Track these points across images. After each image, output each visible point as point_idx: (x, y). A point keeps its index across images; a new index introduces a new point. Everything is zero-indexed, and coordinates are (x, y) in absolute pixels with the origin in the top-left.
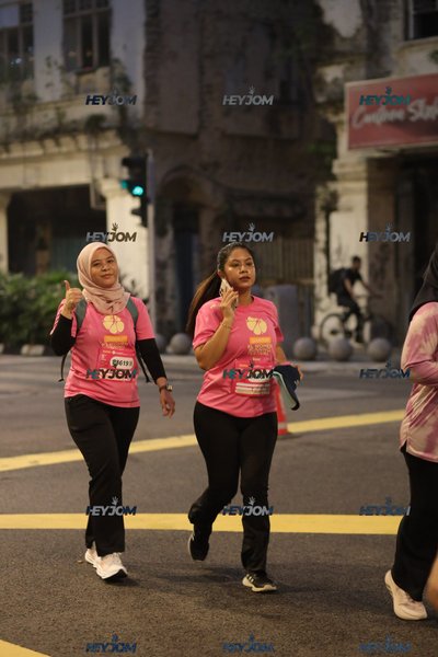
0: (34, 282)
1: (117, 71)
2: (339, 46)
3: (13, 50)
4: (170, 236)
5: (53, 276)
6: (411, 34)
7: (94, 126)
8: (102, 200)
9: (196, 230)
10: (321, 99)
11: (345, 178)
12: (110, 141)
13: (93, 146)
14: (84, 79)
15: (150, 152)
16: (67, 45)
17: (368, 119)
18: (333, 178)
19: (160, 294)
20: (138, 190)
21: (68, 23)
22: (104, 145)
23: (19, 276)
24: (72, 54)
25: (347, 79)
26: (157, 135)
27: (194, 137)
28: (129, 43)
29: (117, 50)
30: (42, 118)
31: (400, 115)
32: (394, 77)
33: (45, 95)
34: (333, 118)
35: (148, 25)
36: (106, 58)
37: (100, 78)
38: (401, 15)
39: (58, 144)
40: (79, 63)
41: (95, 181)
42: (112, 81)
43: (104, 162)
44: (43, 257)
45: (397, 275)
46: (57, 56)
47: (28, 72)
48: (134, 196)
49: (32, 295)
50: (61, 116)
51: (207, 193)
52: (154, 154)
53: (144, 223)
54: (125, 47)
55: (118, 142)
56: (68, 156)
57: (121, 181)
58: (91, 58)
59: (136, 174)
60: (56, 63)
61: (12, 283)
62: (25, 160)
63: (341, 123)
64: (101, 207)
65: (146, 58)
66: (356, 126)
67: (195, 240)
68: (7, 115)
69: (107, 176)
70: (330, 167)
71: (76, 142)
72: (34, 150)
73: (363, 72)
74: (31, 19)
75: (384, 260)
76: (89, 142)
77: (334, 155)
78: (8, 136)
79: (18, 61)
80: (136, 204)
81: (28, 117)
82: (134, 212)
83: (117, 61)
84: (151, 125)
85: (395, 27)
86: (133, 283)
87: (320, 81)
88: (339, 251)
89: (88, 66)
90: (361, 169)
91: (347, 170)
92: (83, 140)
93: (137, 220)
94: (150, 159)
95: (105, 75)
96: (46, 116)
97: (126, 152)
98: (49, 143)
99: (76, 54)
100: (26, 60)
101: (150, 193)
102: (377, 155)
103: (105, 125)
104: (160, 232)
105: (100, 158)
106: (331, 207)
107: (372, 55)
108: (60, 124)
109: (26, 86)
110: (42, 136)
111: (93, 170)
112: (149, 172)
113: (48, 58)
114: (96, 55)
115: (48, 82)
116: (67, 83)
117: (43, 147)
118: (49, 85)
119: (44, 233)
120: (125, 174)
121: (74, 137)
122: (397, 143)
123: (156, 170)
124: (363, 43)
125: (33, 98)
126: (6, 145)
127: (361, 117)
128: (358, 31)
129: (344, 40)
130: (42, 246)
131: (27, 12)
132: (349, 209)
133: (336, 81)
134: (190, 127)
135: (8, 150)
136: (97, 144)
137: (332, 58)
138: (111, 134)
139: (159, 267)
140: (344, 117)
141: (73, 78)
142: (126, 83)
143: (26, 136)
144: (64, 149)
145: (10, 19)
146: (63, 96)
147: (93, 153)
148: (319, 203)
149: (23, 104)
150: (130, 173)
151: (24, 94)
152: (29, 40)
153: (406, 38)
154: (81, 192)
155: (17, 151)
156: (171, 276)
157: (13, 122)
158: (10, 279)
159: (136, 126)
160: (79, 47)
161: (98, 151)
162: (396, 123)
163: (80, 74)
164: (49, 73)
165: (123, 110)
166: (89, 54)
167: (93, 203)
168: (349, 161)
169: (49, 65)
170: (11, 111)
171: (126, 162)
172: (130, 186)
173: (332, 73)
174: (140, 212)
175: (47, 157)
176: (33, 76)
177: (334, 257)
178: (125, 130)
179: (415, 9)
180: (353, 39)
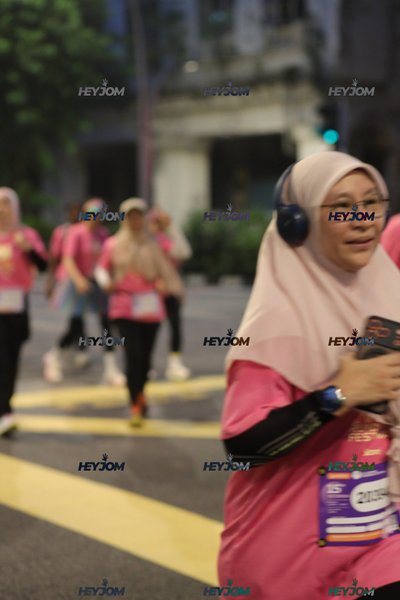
7: (290, 78)
8: (294, 146)
12: (304, 91)
30: (241, 70)
33: (245, 47)
37: (296, 31)
44: (240, 197)
47: (226, 28)
50: (258, 67)
69: (302, 121)
72: (233, 100)
79: (218, 17)
92: (280, 91)
103: (299, 75)
115: (247, 36)
121: (271, 88)
123: (347, 117)
125: (233, 50)
146: (261, 49)
147: (290, 103)
149: (224, 56)
155: (219, 100)
175: (246, 106)
178: (320, 80)
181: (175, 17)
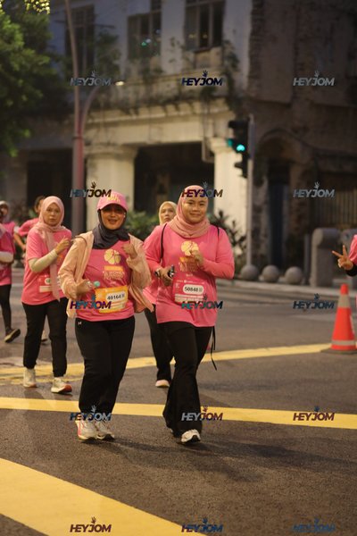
0: (154, 219)
1: (228, 51)
3: (145, 32)
4: (265, 185)
7: (207, 95)
8: (212, 155)
9: (287, 182)
12: (219, 107)
13: (206, 111)
14: (201, 56)
15: (252, 116)
16: (188, 29)
19: (255, 232)
20: (241, 148)
21: (189, 11)
22: (215, 110)
23: (142, 214)
24: (191, 36)
26: (257, 103)
27: (288, 106)
28: (238, 27)
29: (228, 34)
30: (166, 88)
33: (169, 69)
35: (254, 13)
36: (219, 40)
37: (213, 55)
39: (177, 109)
40: (197, 43)
41: (206, 139)
42: (223, 59)
43: (214, 124)
46: (180, 39)
47: (155, 50)
48: (237, 152)
50: (180, 86)
51: (297, 152)
52: (255, 119)
53: (245, 175)
54: (234, 31)
55: (226, 108)
56: (185, 118)
57: (227, 140)
58: (207, 40)
59: (239, 135)
60: (178, 43)
61: (136, 219)
62: (151, 121)
64: (210, 161)
65: (251, 40)
67: (286, 190)
68: (138, 84)
69: (215, 136)
71: (192, 107)
72: (158, 113)
74: (159, 7)
76: (203, 108)
78: (137, 101)
79: (148, 41)
80: (239, 158)
81: (154, 86)
82: (237, 165)
83: (228, 42)
84: (253, 95)
86: (234, 222)
89: (204, 46)
92: (198, 106)
93: (239, 172)
94: (252, 122)
95: (218, 54)
96: (168, 86)
97: (232, 117)
98: (171, 108)
99: (195, 36)
100: (154, 40)
101: (250, 151)
103: (215, 94)
104: (257, 183)
105: (211, 121)
108: (180, 92)
109: (154, 61)
110: (164, 102)
111: (205, 130)
112: (250, 134)
113: (172, 39)
114: (210, 37)
115: (172, 60)
116: (187, 59)
117: (165, 111)
119: (164, 180)
120: (230, 134)
121: (190, 104)
123: (256, 132)
125: (159, 71)
126: (136, 109)
130: (162, 191)
134: (287, 100)
135: (137, 113)
136: (209, 109)
138: (220, 102)
139: (256, 211)
141: (191, 56)
142: (234, 60)
143: (152, 102)
144: (182, 113)
145: (143, 7)
146: (183, 70)
147: (205, 117)
149: (151, 76)
150: (235, 133)
151: (152, 67)
152: (158, 25)
154: (195, 148)
155: (144, 114)
156: (265, 219)
157: (142, 90)
158: (135, 216)
159: (241, 95)
160: (197, 30)
161: (209, 115)
163: (197, 53)
164: (172, 51)
166: (205, 36)
167: (204, 158)
169: (173, 45)
170: (141, 81)
171: (232, 125)
172: (234, 144)
174: (242, 166)
175: (168, 119)
176: (159, 54)
178: (232, 99)
181: (109, 40)
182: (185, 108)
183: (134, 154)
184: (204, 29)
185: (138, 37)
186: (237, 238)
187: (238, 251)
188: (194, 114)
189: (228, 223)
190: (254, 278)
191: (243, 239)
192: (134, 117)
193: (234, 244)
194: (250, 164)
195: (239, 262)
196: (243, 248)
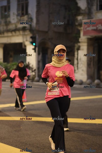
0: (9, 65)
1: (30, 16)
2: (81, 12)
3: (5, 11)
4: (41, 55)
5: (14, 63)
6: (98, 9)
7: (24, 29)
9: (47, 54)
10: (77, 24)
11: (82, 42)
12: (28, 32)
14: (22, 18)
15: (37, 35)
16: (18, 10)
17: (88, 29)
18: (79, 42)
19: (38, 68)
20: (34, 44)
21: (18, 5)
22: (26, 33)
23: (6, 63)
24: (19, 12)
25: (83, 19)
26: (38, 31)
27: (47, 32)
28: (32, 10)
29: (30, 11)
31: (95, 28)
32: (94, 19)
33: (13, 21)
34: (79, 28)
35: (37, 6)
36: (27, 13)
37: (25, 18)
38: (96, 5)
39: (15, 33)
40: (21, 14)
41: (24, 42)
42: (28, 18)
43: (26, 38)
44: (11, 59)
45: (94, 65)
46: (16, 13)
47: (9, 16)
49: (9, 68)
50: (16, 26)
51: (50, 45)
53: (35, 52)
56: (18, 36)
57: (30, 42)
58: (23, 13)
59: (33, 40)
62: (8, 37)
63: (81, 30)
64: (25, 48)
65: (36, 13)
66: (85, 30)
67: (47, 56)
69: (27, 41)
70: (78, 40)
72: (10, 34)
73: (87, 18)
74: (10, 4)
75: (91, 62)
76: (23, 33)
77: (80, 37)
78: (4, 31)
79: (6, 13)
80: (33, 47)
81: (8, 26)
82: (33, 49)
83: (30, 14)
84: (37, 29)
85: (94, 7)
87: (77, 20)
88: (80, 59)
89: (23, 15)
90: (86, 40)
91: (83, 40)
92: (21, 32)
93: (33, 51)
94: (37, 37)
97: (31, 35)
98: (13, 33)
99: (20, 12)
100: (8, 13)
101: (37, 45)
102: (89, 37)
103: (26, 29)
104: (39, 54)
105: (25, 36)
106: (78, 49)
107: (89, 14)
108: (16, 28)
109: (8, 19)
110: (12, 31)
111: (23, 39)
114: (25, 12)
115: (13, 18)
116: (17, 18)
118: (14, 19)
119: (12, 53)
120: (31, 40)
121: (19, 31)
122: (94, 34)
124: (87, 11)
125: (10, 22)
126: (3, 33)
127: (86, 28)
128: (86, 8)
129: (82, 10)
130: (11, 57)
131: (9, 2)
132: (83, 50)
133: (80, 20)
134: (46, 30)
137: (79, 14)
139: (38, 62)
140: (82, 28)
141: (19, 18)
142: (31, 19)
143: (8, 31)
145: (5, 3)
146: (17, 22)
147: (23, 35)
148: (76, 48)
149: (7, 23)
151: (8, 21)
152: (9, 8)
153: (97, 10)
154: (20, 44)
155: (6, 34)
156: (41, 64)
157: (5, 28)
158: (3, 64)
159: (34, 29)
160: (21, 10)
162: (94, 30)
163: (21, 17)
164: (13, 16)
165: (31, 25)
167: (23, 47)
168: (83, 38)
169: (14, 14)
170: (5, 25)
171: (31, 37)
172: (32, 43)
173: (79, 18)
175: (13, 36)
177: (79, 60)
179: (99, 3)
180: (85, 10)
182: (17, 33)
183: (3, 46)
184: (23, 10)
185: (3, 12)
186: (33, 70)
187: (34, 73)
188: (20, 34)
189: (31, 66)
190: (38, 81)
191: (35, 70)
192: (3, 35)
193: (32, 71)
194: (37, 49)
195: (34, 77)
196: (35, 73)
